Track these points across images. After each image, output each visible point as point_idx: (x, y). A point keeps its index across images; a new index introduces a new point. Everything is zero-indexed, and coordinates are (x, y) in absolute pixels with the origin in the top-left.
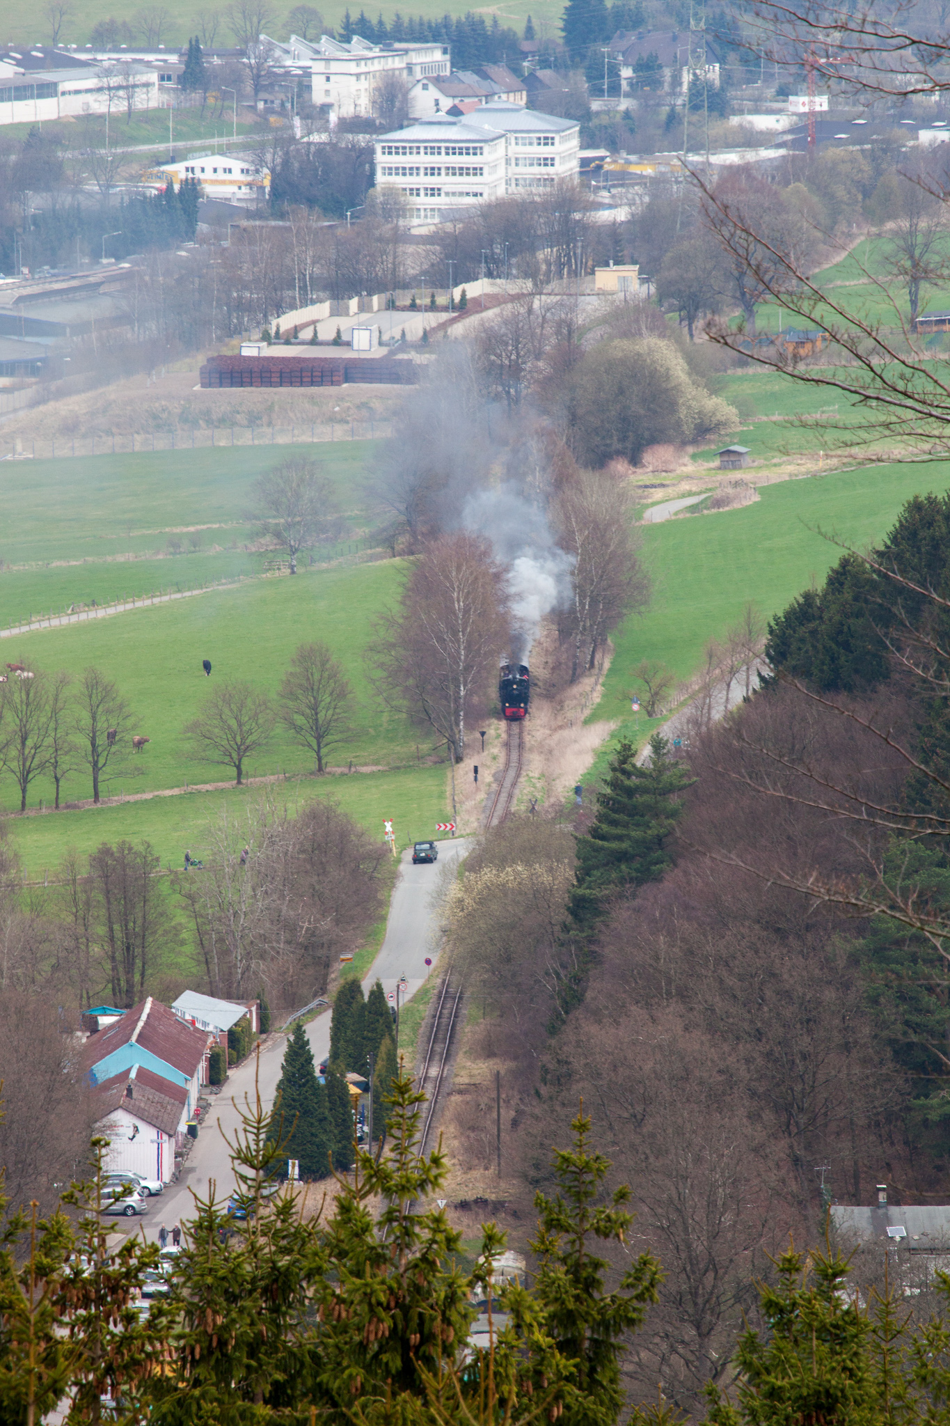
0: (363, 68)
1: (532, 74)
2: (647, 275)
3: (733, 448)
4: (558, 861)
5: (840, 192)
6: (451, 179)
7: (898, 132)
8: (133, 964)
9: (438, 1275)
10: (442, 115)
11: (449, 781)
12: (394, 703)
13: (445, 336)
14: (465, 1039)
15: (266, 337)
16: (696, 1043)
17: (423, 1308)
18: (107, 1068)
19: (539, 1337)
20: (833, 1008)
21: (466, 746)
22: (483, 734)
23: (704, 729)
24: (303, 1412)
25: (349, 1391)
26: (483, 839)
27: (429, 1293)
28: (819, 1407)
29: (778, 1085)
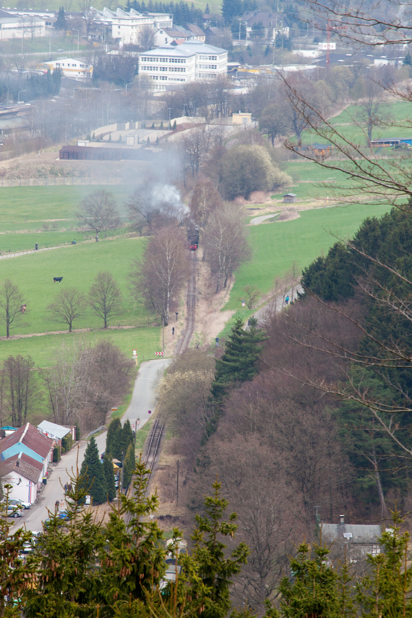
0: (135, 23)
1: (208, 29)
2: (255, 117)
3: (289, 194)
4: (207, 370)
5: (339, 85)
6: (171, 73)
7: (365, 60)
8: (21, 408)
9: (153, 549)
10: (168, 45)
11: (162, 334)
12: (139, 299)
13: (167, 141)
14: (164, 446)
15: (88, 138)
16: (264, 451)
17: (146, 563)
18: (8, 453)
19: (195, 577)
20: (324, 438)
21: (170, 319)
22: (177, 314)
23: (273, 315)
24: (92, 606)
25: (112, 598)
26: (176, 360)
27: (149, 556)
28: (315, 611)
29: (299, 470)
